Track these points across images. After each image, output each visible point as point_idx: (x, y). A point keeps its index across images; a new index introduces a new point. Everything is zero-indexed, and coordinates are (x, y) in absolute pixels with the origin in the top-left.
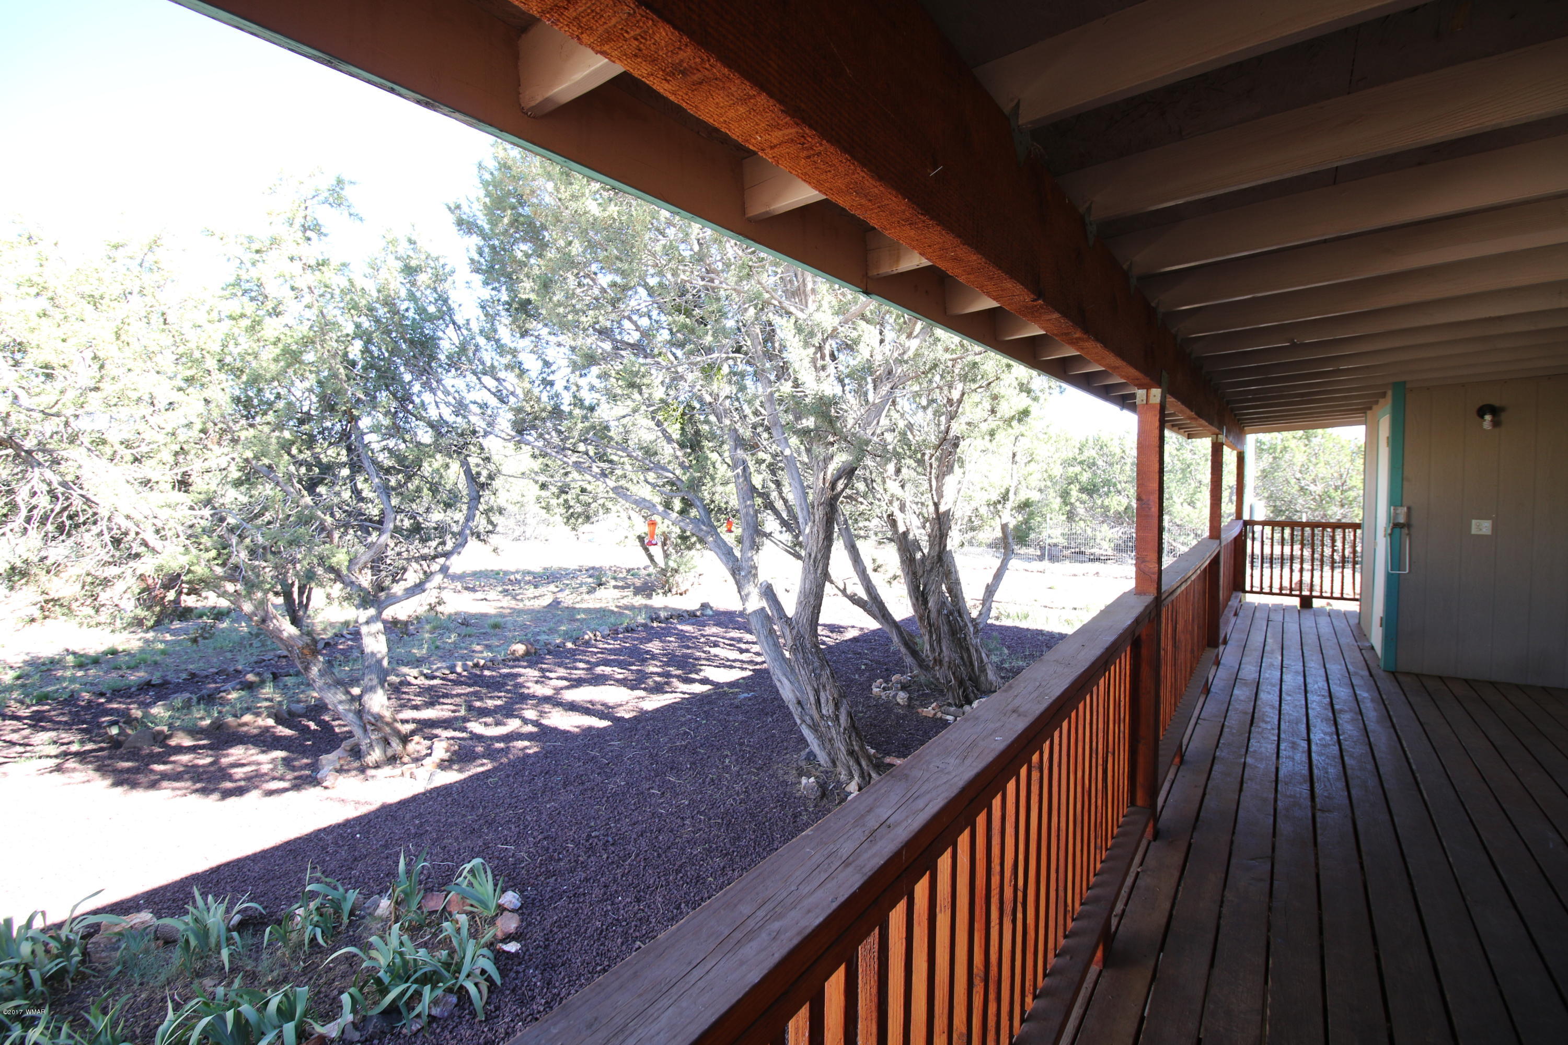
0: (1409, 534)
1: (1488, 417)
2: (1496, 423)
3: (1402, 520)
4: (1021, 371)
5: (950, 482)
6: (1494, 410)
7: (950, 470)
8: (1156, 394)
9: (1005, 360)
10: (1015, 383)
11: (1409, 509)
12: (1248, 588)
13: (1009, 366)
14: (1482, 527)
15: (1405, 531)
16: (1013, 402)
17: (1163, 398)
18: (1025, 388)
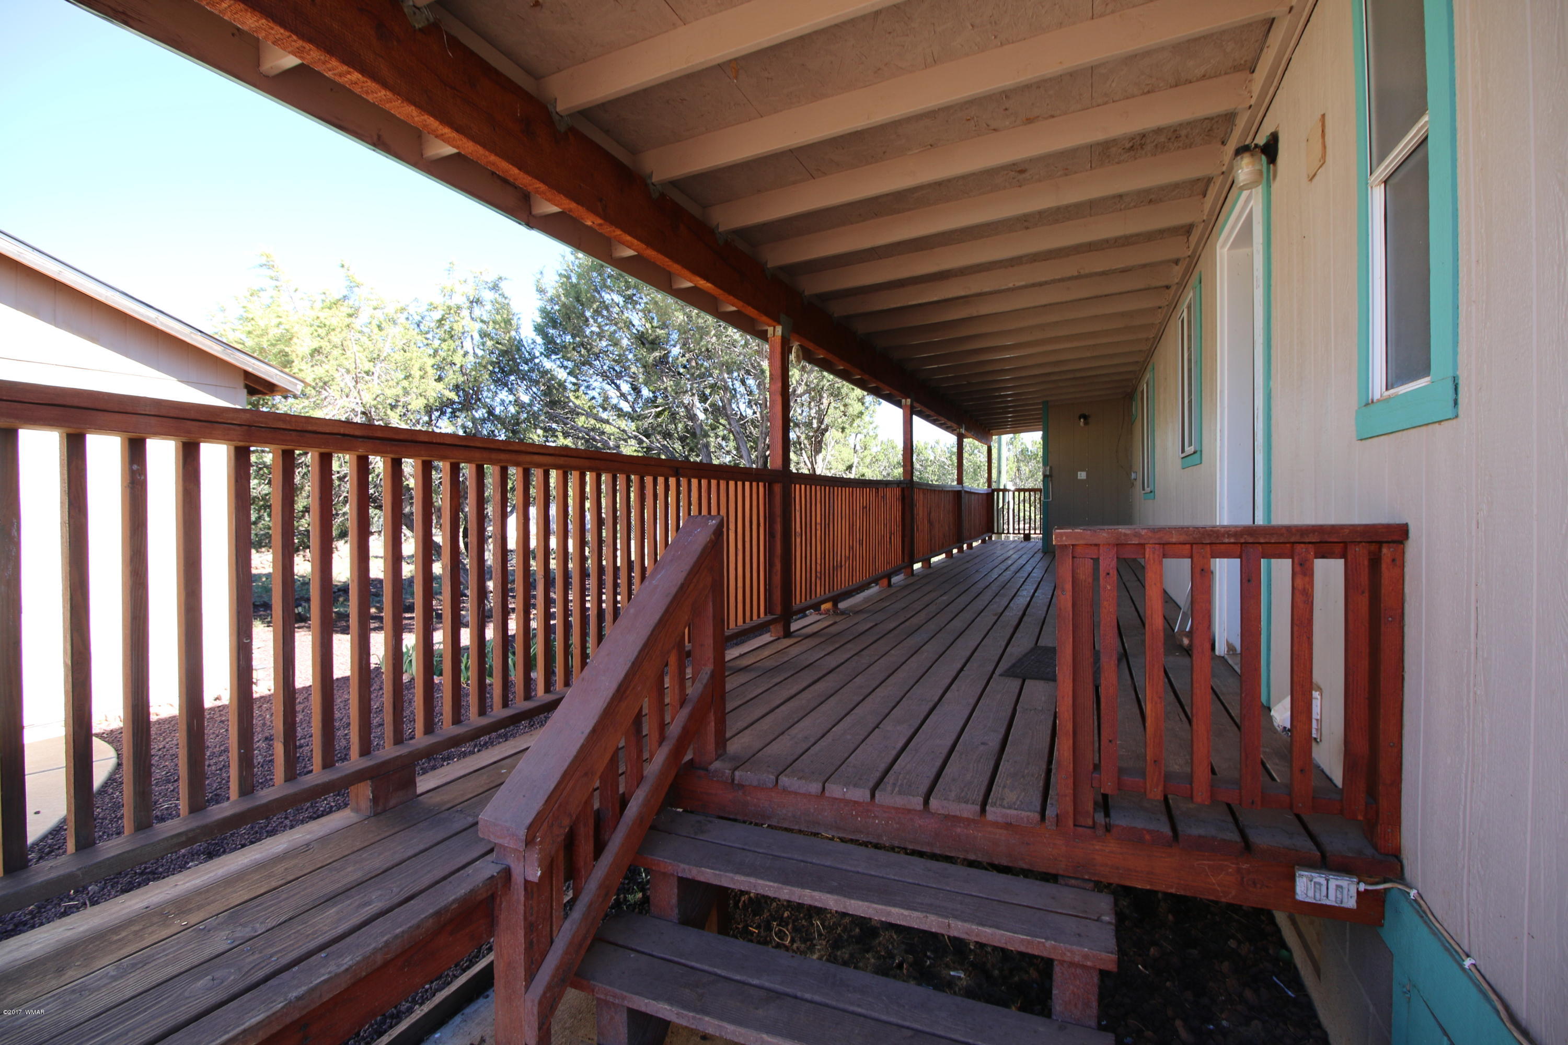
0: (1051, 480)
1: (1082, 420)
2: (1086, 423)
3: (1048, 473)
4: (858, 392)
5: (820, 457)
6: (1085, 417)
7: (820, 451)
8: (909, 401)
9: (851, 386)
10: (855, 398)
11: (1051, 468)
12: (996, 531)
13: (853, 389)
14: (1082, 475)
15: (1050, 479)
16: (856, 407)
17: (911, 402)
18: (861, 400)
